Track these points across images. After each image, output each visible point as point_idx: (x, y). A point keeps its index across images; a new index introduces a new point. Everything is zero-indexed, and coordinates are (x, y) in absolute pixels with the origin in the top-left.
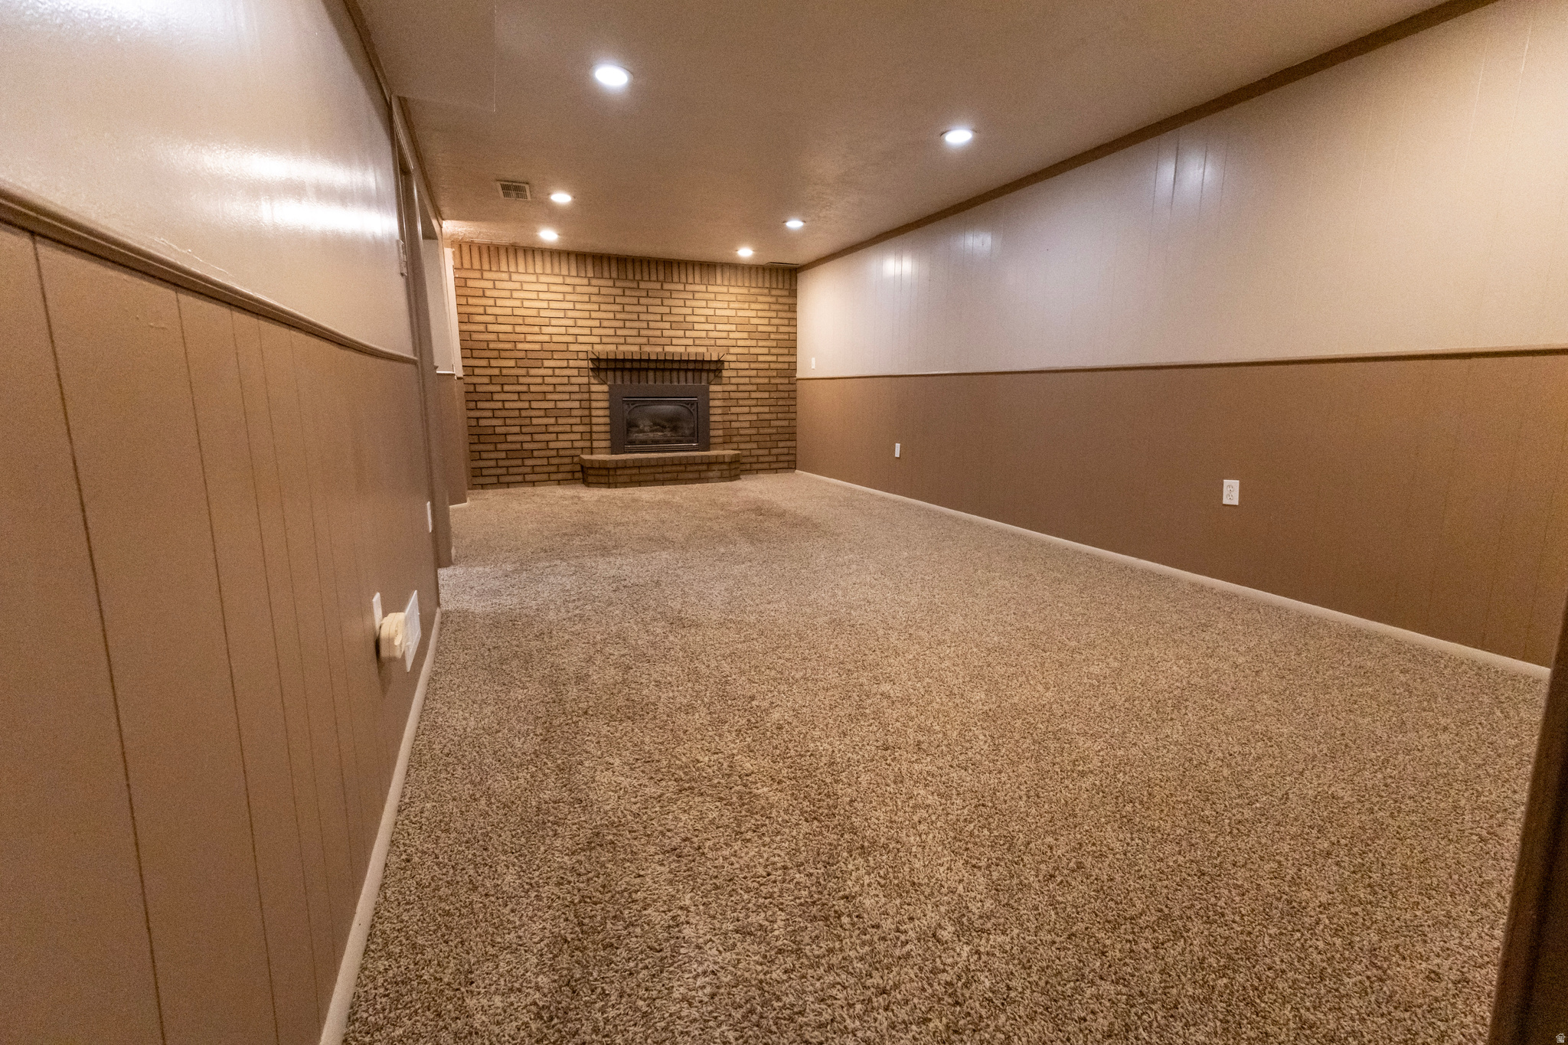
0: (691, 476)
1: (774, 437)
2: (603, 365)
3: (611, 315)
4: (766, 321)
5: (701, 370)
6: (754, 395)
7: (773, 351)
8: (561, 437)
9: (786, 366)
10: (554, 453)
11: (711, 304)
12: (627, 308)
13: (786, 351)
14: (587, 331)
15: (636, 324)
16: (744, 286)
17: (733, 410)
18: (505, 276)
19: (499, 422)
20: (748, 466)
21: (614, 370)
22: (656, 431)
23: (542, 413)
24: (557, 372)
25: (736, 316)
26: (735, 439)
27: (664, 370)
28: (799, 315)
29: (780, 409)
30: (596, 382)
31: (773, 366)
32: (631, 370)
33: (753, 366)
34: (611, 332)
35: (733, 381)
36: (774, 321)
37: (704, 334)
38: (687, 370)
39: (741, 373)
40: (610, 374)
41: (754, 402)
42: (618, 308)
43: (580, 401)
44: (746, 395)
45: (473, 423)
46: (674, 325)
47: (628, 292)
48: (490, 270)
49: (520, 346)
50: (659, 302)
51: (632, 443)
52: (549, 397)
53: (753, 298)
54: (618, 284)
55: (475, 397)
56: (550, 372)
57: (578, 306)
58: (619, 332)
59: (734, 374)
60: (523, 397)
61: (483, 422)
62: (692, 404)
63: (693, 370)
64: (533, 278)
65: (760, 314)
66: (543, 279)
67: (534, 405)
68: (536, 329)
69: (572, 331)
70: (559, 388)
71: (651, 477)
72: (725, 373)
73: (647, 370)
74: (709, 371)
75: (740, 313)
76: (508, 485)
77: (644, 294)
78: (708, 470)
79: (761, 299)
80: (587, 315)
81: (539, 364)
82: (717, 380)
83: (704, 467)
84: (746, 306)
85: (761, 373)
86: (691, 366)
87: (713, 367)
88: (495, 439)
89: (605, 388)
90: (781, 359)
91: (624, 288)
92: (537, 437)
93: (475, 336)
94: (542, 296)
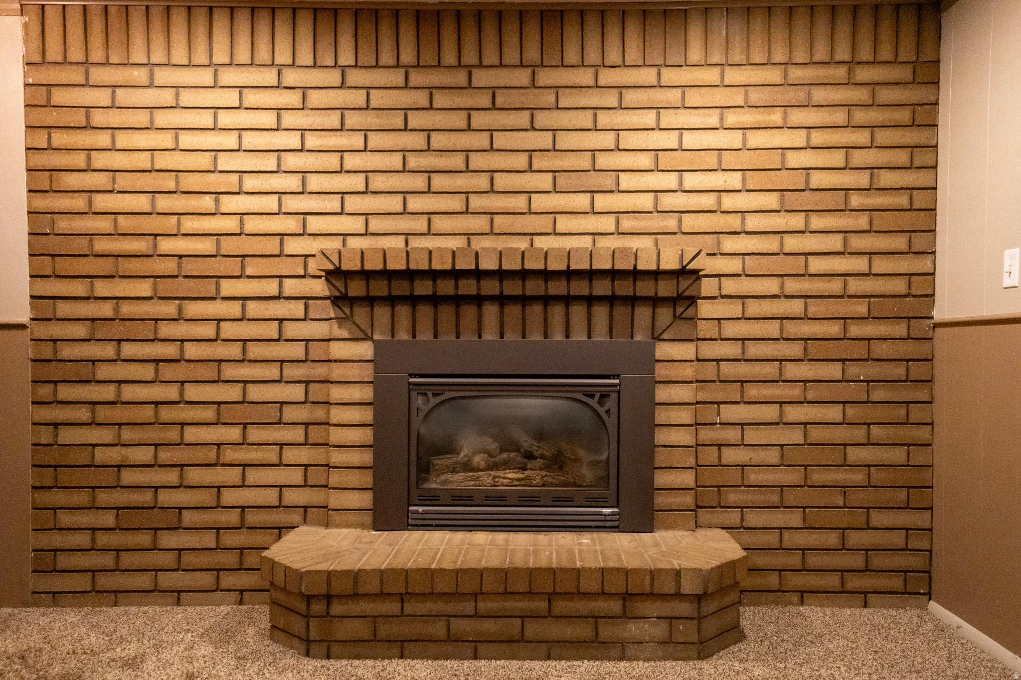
0: (570, 631)
1: (856, 497)
2: (356, 289)
3: (395, 161)
4: (837, 158)
5: (633, 301)
6: (793, 371)
7: (858, 243)
8: (254, 475)
9: (899, 286)
10: (233, 517)
11: (669, 119)
12: (438, 141)
13: (900, 242)
14: (333, 204)
15: (461, 182)
16: (769, 63)
17: (730, 413)
18: (140, 75)
19: (106, 435)
20: (773, 580)
21: (392, 300)
22: (506, 465)
23: (209, 414)
24: (254, 308)
25: (744, 148)
26: (732, 497)
27: (524, 300)
28: (946, 137)
29: (880, 413)
30: (345, 334)
31: (855, 286)
32: (435, 300)
33: (792, 286)
34: (394, 203)
35: (730, 330)
36: (859, 158)
37: (645, 202)
38: (590, 300)
39: (754, 309)
40: (382, 313)
41: (795, 392)
42: (416, 140)
43: (307, 383)
44: (769, 370)
45: (45, 436)
46: (562, 180)
47: (440, 100)
48: (107, 63)
49: (166, 245)
50: (522, 118)
51: (432, 498)
52: (230, 372)
53: (799, 95)
54: (417, 78)
55: (54, 371)
56: (235, 309)
57: (312, 141)
58: (415, 204)
59: (733, 309)
60: (168, 371)
61: (67, 436)
62: (604, 397)
63: (611, 300)
64: (205, 77)
65: (818, 138)
66: (229, 77)
67: (193, 392)
68: (207, 203)
69: (293, 204)
70: (255, 351)
71: (439, 629)
72: (705, 309)
73: (479, 300)
74: (655, 301)
75: (756, 139)
76: (116, 596)
77: (484, 100)
78: (626, 616)
79: (820, 95)
80: (333, 161)
81: (209, 288)
82: (681, 329)
83: (615, 606)
84: (776, 117)
85: (817, 307)
86: (601, 288)
87: (666, 289)
88: (90, 477)
89: (365, 350)
90: (881, 265)
91: (431, 90)
92: (195, 475)
93: (64, 224)
94: (225, 119)
